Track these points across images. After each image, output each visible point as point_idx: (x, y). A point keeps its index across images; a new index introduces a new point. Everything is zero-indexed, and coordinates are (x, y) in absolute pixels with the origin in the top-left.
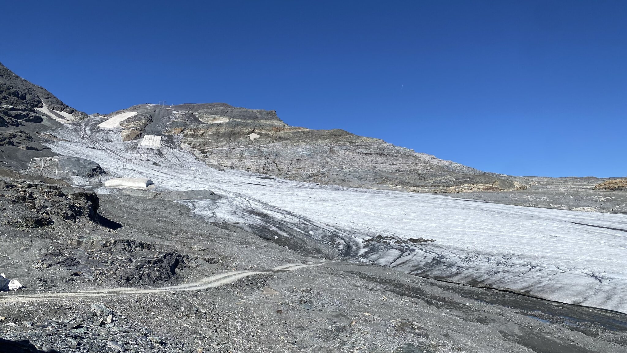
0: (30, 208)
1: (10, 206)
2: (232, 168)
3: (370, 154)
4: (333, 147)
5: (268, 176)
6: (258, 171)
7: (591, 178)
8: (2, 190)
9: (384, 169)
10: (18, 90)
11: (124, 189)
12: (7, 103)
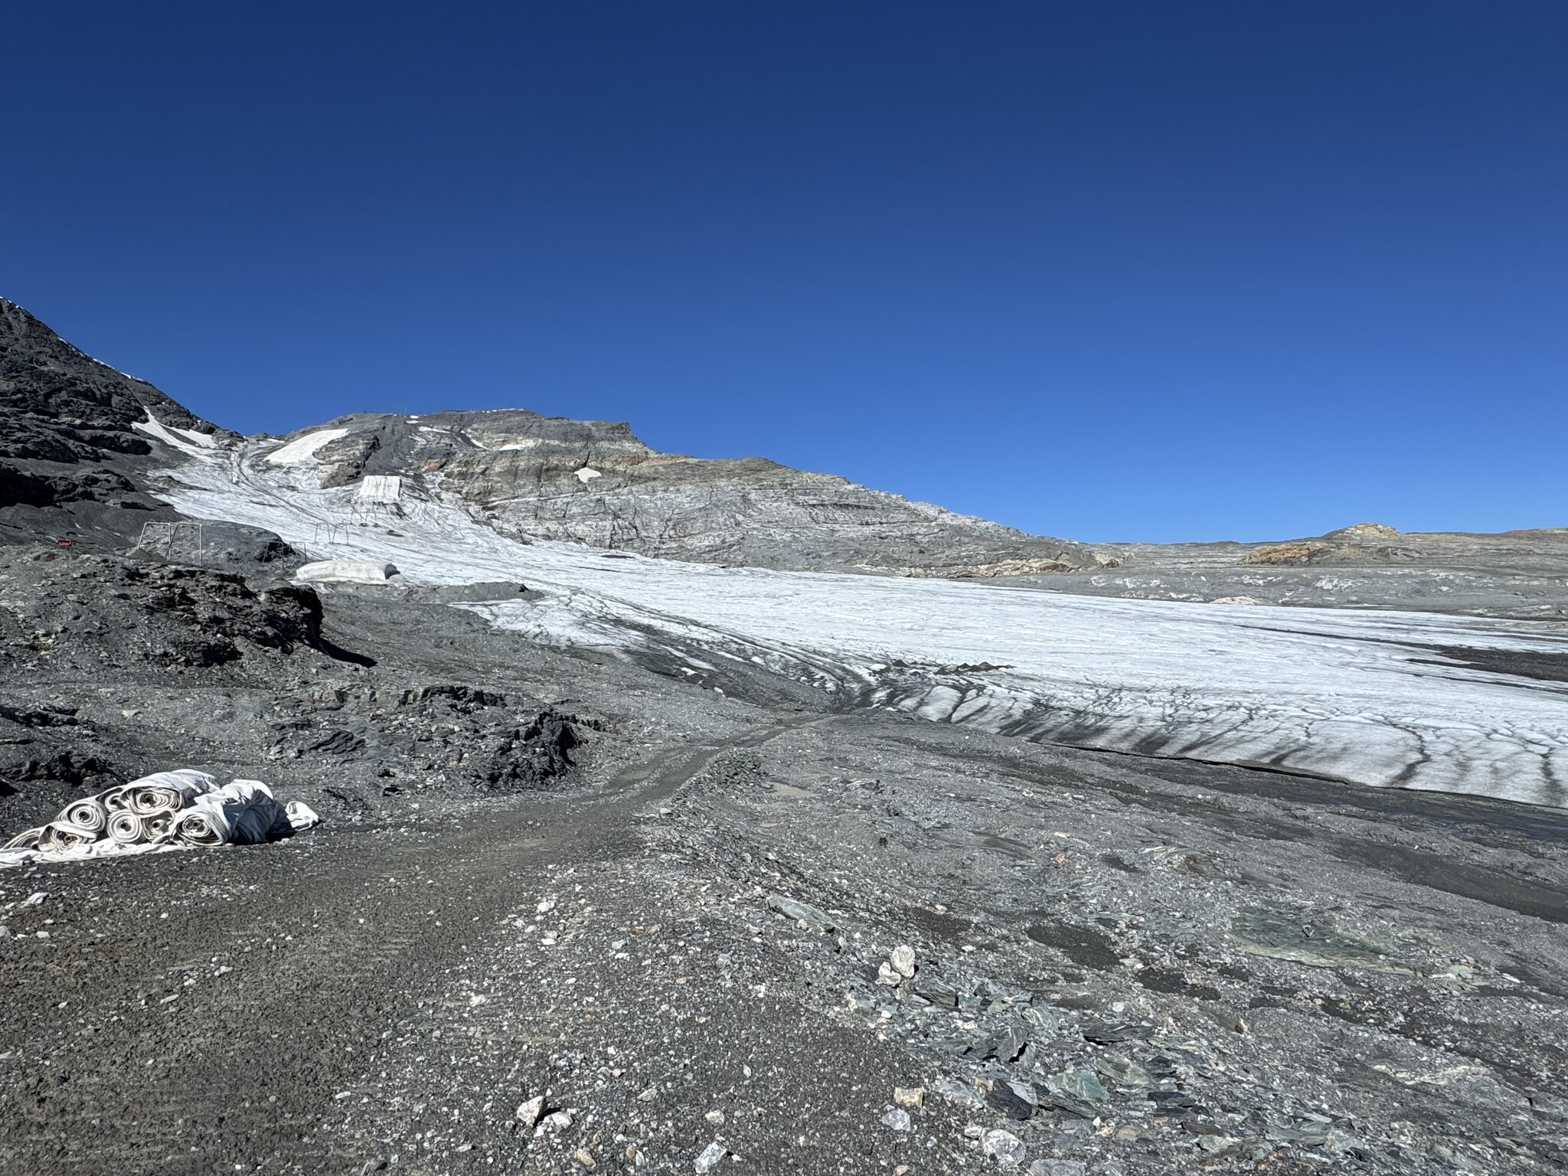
0: (187, 622)
1: (144, 619)
2: (548, 538)
3: (823, 505)
4: (749, 493)
5: (620, 552)
6: (598, 543)
7: (1228, 543)
8: (121, 583)
9: (851, 535)
10: (92, 386)
11: (339, 583)
12: (71, 413)
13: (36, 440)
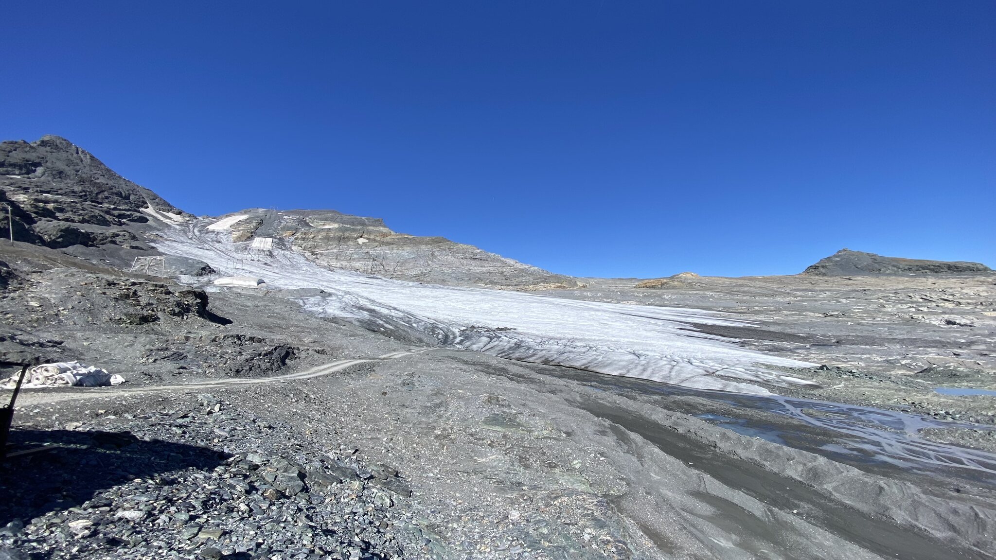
0: (134, 305)
1: (112, 303)
2: (342, 268)
3: (466, 258)
4: (434, 252)
5: (375, 276)
6: (366, 271)
7: (633, 279)
8: (104, 287)
9: (477, 271)
10: (121, 190)
11: (234, 287)
12: (109, 203)
13: (90, 215)
